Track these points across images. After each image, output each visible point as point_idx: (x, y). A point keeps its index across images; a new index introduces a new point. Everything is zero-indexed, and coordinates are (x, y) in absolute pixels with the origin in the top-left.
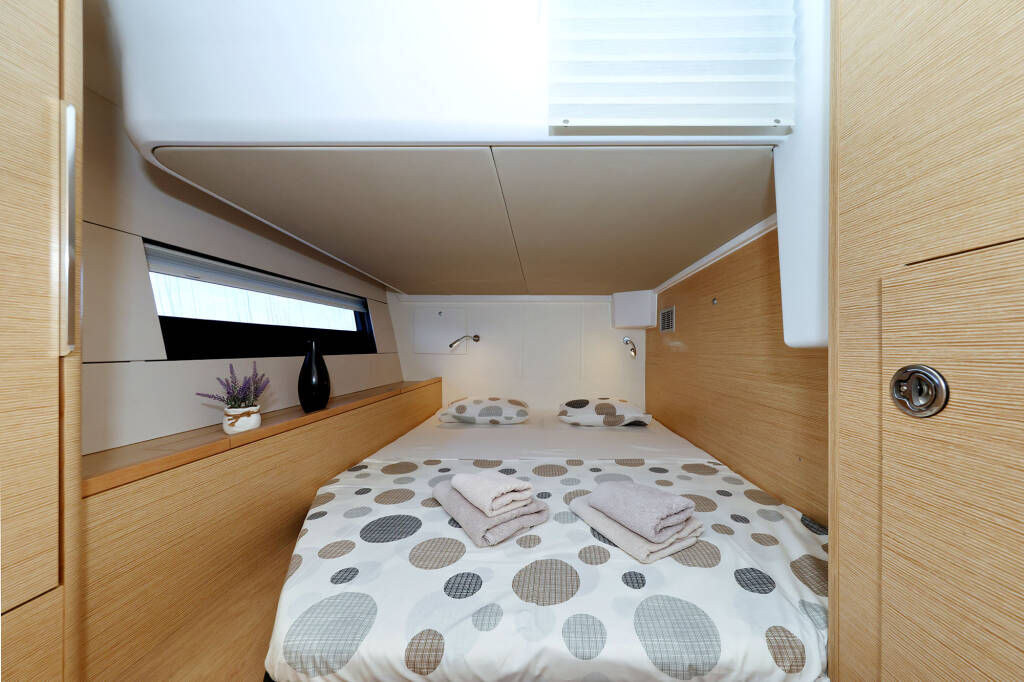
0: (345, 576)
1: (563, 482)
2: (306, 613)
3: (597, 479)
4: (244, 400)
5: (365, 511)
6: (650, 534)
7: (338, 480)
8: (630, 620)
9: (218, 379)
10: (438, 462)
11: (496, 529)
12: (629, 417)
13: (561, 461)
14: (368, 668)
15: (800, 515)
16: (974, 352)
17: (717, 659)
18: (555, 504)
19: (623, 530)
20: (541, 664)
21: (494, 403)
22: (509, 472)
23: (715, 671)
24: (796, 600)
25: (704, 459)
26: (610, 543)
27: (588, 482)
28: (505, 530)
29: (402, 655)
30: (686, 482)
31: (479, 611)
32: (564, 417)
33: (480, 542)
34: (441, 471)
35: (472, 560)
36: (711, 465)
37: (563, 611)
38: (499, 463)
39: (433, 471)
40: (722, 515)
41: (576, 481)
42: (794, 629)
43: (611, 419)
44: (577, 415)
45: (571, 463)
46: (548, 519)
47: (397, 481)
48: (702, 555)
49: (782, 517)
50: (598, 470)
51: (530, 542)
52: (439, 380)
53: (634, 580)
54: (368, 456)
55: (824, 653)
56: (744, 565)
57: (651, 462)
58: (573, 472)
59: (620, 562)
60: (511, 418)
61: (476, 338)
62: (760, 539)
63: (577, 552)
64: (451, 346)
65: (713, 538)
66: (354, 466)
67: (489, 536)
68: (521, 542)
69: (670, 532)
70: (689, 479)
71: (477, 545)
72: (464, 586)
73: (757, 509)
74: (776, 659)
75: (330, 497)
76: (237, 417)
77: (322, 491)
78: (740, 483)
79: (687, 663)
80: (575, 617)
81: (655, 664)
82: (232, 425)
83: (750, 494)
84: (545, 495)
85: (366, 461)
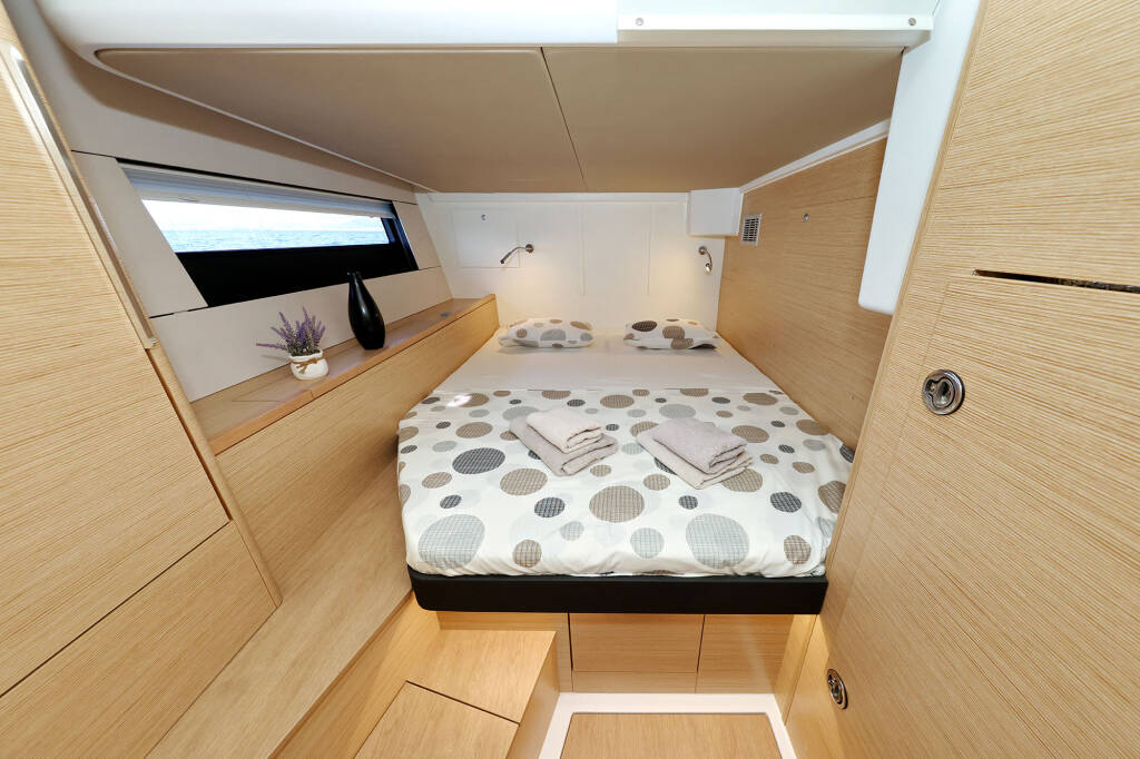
0: (451, 502)
1: (630, 414)
2: (429, 530)
3: (662, 411)
4: (305, 344)
5: (450, 445)
6: (705, 468)
7: (415, 414)
8: (683, 533)
9: (273, 328)
10: (508, 393)
11: (572, 463)
12: (697, 341)
13: (627, 391)
14: (487, 564)
15: (841, 444)
16: (993, 373)
17: (745, 556)
18: (623, 436)
19: (682, 462)
20: (615, 560)
21: (556, 327)
22: (577, 403)
23: (743, 563)
24: (814, 516)
25: (766, 386)
26: (671, 472)
27: (654, 414)
28: (580, 463)
29: (511, 556)
30: (744, 414)
31: (565, 526)
32: (630, 341)
33: (558, 473)
34: (512, 402)
35: (552, 488)
36: (772, 395)
37: (631, 526)
38: (567, 394)
39: (504, 403)
40: (771, 447)
41: (640, 413)
42: (807, 538)
43: (680, 343)
44: (645, 338)
45: (637, 393)
46: (617, 450)
47: (473, 414)
48: (746, 481)
49: (823, 447)
50: (664, 400)
51: (602, 471)
52: (493, 298)
53: (689, 502)
54: (437, 386)
55: (824, 552)
56: (781, 489)
57: (716, 392)
58: (639, 402)
59: (678, 487)
60: (575, 342)
61: (530, 248)
62: (800, 467)
63: (642, 480)
64: (502, 262)
65: (759, 467)
66: (426, 399)
67: (566, 468)
68: (593, 472)
69: (721, 465)
70: (747, 409)
71: (556, 474)
72: (550, 508)
73: (805, 439)
74: (788, 557)
75: (413, 431)
76: (304, 365)
77: (404, 424)
78: (793, 412)
79: (722, 559)
80: (640, 530)
81: (699, 560)
82: (303, 372)
83: (802, 425)
84: (612, 427)
85: (436, 393)
